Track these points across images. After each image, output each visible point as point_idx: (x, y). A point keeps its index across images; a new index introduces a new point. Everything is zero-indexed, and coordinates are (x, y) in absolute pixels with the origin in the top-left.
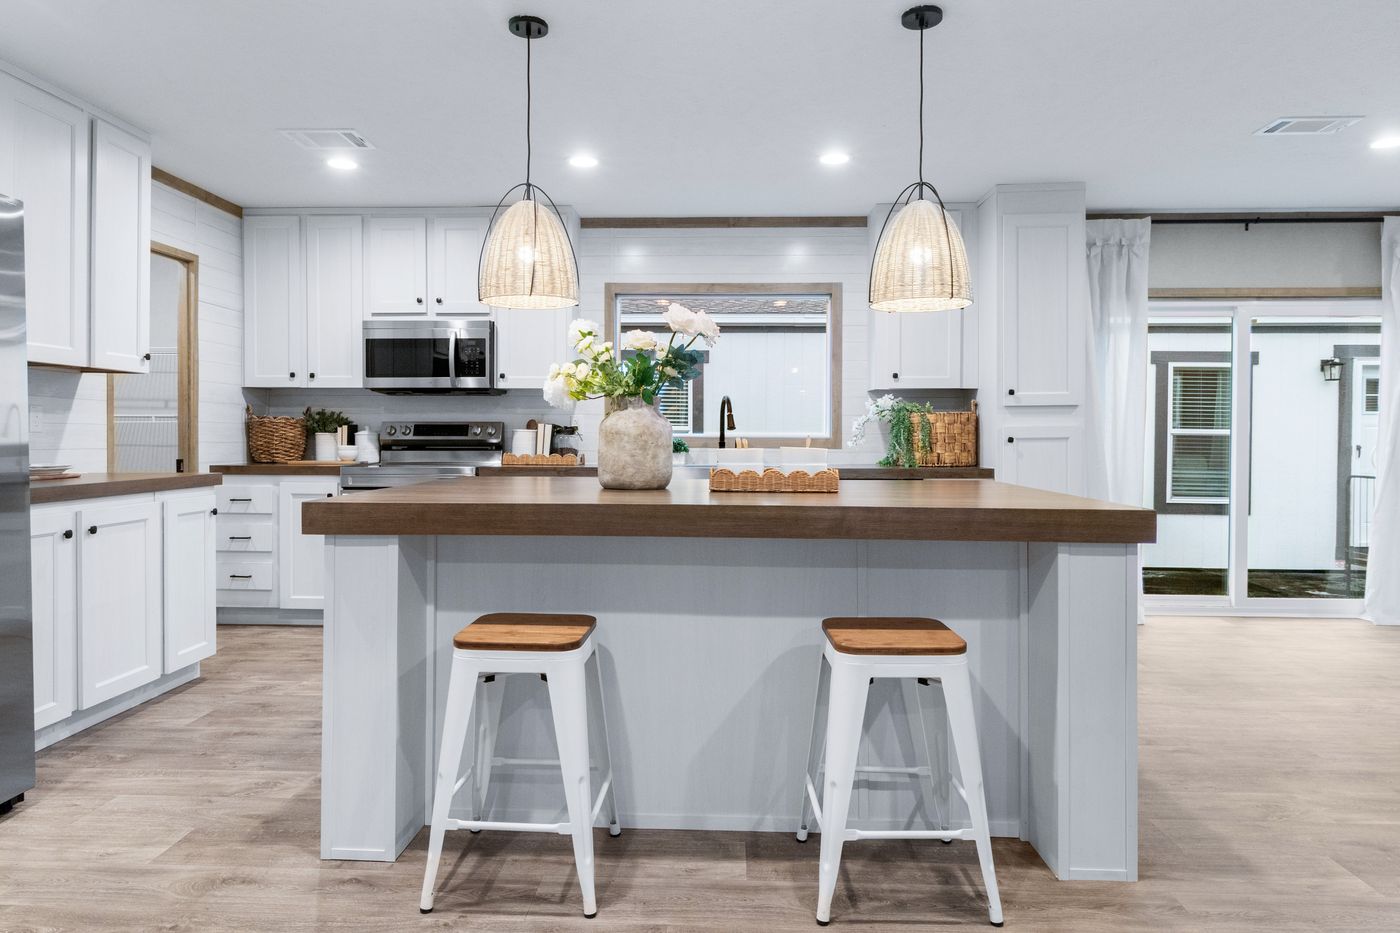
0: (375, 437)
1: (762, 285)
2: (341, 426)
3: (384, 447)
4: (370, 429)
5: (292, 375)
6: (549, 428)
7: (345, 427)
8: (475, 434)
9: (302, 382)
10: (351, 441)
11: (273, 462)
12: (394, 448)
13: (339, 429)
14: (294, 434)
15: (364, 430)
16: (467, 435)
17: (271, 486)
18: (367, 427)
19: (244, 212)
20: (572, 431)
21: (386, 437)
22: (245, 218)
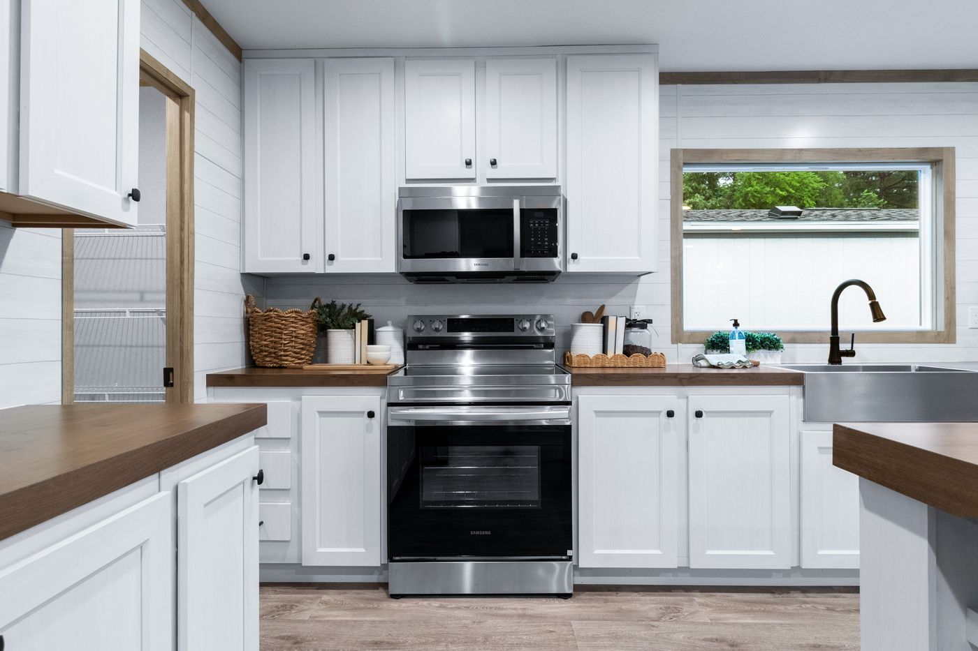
0: (400, 335)
1: (860, 150)
2: (359, 321)
3: (410, 345)
4: (394, 325)
5: (306, 257)
6: (622, 322)
7: (365, 323)
8: (524, 329)
9: (316, 266)
10: (372, 340)
11: (281, 367)
12: (421, 347)
13: (358, 325)
14: (304, 330)
15: (386, 325)
16: (513, 330)
17: (288, 401)
18: (389, 322)
19: (244, 54)
20: (644, 324)
21: (412, 334)
22: (246, 61)
